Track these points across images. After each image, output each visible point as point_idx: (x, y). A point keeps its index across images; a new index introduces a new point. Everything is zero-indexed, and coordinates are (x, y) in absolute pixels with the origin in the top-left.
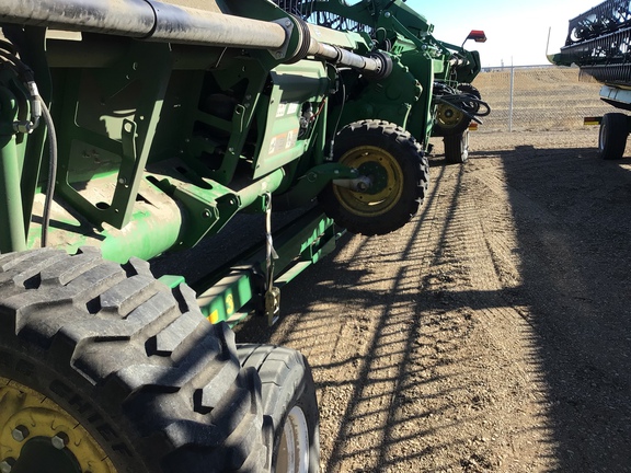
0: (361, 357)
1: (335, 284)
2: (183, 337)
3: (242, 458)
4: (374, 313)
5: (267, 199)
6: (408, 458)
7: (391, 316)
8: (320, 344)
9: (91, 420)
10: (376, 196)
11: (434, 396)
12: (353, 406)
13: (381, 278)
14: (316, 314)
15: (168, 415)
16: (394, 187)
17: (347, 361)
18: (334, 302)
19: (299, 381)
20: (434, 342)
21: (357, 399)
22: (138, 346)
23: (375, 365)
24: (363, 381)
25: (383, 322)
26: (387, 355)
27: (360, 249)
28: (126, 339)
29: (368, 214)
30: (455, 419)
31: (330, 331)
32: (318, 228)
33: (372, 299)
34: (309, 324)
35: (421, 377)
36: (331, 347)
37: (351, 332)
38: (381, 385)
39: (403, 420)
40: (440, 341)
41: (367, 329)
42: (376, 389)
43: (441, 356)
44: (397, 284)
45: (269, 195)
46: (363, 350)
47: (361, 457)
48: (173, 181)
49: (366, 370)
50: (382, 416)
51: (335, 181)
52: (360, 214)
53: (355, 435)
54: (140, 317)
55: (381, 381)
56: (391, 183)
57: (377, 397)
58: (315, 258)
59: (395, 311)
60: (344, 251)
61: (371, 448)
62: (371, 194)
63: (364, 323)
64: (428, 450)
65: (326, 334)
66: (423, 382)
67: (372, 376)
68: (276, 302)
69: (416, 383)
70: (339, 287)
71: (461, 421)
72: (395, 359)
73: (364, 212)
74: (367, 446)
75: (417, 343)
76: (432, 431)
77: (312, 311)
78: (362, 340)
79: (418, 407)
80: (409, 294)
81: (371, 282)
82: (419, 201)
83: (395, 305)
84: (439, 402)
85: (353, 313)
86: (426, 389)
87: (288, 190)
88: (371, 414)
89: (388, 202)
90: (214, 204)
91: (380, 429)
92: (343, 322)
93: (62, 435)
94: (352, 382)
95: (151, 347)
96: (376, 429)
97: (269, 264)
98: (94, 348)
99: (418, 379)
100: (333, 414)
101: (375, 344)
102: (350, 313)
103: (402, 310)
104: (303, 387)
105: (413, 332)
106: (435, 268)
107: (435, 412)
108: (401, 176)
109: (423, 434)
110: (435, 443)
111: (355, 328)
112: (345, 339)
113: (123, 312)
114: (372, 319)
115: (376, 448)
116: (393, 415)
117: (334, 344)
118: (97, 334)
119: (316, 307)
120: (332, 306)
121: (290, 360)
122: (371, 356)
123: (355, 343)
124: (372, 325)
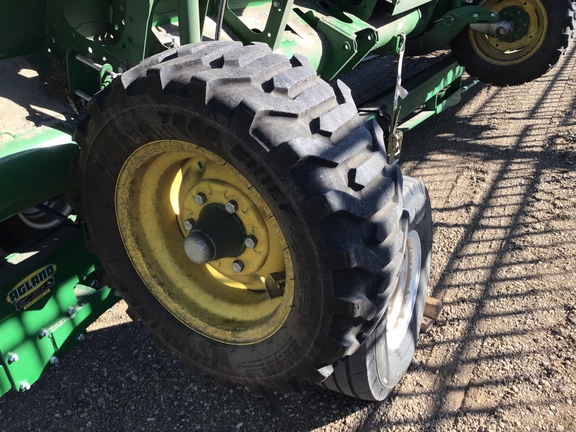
0: (475, 205)
1: (455, 136)
2: (341, 123)
3: (384, 236)
4: (493, 167)
5: (401, 41)
6: (511, 296)
7: (510, 170)
8: (434, 190)
9: (264, 182)
10: (514, 44)
11: (545, 247)
12: (462, 246)
13: (504, 135)
14: (433, 163)
15: (327, 185)
16: (535, 36)
17: (461, 207)
18: (452, 154)
19: (420, 207)
20: (552, 199)
21: (466, 240)
22: (304, 125)
23: (488, 213)
24: (474, 226)
25: (501, 176)
26: (501, 206)
27: (484, 105)
28: (294, 116)
29: (503, 63)
30: (564, 269)
31: (446, 179)
32: (446, 78)
33: (492, 153)
34: (425, 172)
35: (534, 228)
36: (445, 194)
37: (467, 182)
38: (493, 231)
39: (511, 264)
40: (558, 198)
41: (484, 180)
42: (488, 234)
43: (557, 211)
44: (520, 141)
45: (404, 36)
46: (477, 199)
47: (465, 289)
48: (316, 14)
49: (478, 217)
50: (490, 258)
51: (473, 26)
52: (494, 62)
53: (462, 270)
54: (306, 100)
55: (492, 227)
56: (533, 30)
57: (487, 241)
58: (439, 108)
59: (514, 167)
60: (467, 106)
61: (476, 283)
62: (509, 42)
63: (481, 175)
64: (533, 292)
65: (441, 181)
66: (536, 233)
67: (484, 222)
68: (398, 145)
69: (528, 233)
70: (459, 140)
71: (570, 271)
72: (510, 210)
73: (499, 60)
74: (472, 281)
75: (534, 197)
76: (539, 276)
77: (429, 160)
78: (478, 190)
79: (528, 254)
80: (532, 152)
81: (493, 138)
82: (562, 50)
83: (515, 161)
84: (549, 252)
85: (471, 165)
86: (538, 240)
87: (422, 34)
88: (479, 254)
89: (527, 50)
90: (353, 37)
91: (487, 268)
92: (460, 173)
93: (233, 202)
94: (464, 225)
95: (315, 126)
96: (483, 268)
97: (395, 108)
98: (270, 120)
99: (531, 230)
100: (442, 250)
101: (491, 195)
102: (467, 165)
103: (522, 166)
104: (423, 215)
105: (532, 187)
106: (564, 128)
107: (544, 260)
108: (546, 23)
109: (529, 278)
110: (541, 287)
111: (472, 178)
112: (461, 187)
113: (291, 94)
114: (491, 173)
115: (481, 284)
116: (501, 258)
117: (448, 192)
118: (272, 109)
119: (433, 157)
120: (449, 157)
121: (414, 187)
122: (485, 205)
123: (470, 192)
124: (489, 178)
